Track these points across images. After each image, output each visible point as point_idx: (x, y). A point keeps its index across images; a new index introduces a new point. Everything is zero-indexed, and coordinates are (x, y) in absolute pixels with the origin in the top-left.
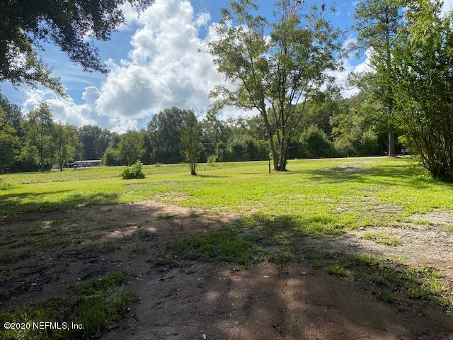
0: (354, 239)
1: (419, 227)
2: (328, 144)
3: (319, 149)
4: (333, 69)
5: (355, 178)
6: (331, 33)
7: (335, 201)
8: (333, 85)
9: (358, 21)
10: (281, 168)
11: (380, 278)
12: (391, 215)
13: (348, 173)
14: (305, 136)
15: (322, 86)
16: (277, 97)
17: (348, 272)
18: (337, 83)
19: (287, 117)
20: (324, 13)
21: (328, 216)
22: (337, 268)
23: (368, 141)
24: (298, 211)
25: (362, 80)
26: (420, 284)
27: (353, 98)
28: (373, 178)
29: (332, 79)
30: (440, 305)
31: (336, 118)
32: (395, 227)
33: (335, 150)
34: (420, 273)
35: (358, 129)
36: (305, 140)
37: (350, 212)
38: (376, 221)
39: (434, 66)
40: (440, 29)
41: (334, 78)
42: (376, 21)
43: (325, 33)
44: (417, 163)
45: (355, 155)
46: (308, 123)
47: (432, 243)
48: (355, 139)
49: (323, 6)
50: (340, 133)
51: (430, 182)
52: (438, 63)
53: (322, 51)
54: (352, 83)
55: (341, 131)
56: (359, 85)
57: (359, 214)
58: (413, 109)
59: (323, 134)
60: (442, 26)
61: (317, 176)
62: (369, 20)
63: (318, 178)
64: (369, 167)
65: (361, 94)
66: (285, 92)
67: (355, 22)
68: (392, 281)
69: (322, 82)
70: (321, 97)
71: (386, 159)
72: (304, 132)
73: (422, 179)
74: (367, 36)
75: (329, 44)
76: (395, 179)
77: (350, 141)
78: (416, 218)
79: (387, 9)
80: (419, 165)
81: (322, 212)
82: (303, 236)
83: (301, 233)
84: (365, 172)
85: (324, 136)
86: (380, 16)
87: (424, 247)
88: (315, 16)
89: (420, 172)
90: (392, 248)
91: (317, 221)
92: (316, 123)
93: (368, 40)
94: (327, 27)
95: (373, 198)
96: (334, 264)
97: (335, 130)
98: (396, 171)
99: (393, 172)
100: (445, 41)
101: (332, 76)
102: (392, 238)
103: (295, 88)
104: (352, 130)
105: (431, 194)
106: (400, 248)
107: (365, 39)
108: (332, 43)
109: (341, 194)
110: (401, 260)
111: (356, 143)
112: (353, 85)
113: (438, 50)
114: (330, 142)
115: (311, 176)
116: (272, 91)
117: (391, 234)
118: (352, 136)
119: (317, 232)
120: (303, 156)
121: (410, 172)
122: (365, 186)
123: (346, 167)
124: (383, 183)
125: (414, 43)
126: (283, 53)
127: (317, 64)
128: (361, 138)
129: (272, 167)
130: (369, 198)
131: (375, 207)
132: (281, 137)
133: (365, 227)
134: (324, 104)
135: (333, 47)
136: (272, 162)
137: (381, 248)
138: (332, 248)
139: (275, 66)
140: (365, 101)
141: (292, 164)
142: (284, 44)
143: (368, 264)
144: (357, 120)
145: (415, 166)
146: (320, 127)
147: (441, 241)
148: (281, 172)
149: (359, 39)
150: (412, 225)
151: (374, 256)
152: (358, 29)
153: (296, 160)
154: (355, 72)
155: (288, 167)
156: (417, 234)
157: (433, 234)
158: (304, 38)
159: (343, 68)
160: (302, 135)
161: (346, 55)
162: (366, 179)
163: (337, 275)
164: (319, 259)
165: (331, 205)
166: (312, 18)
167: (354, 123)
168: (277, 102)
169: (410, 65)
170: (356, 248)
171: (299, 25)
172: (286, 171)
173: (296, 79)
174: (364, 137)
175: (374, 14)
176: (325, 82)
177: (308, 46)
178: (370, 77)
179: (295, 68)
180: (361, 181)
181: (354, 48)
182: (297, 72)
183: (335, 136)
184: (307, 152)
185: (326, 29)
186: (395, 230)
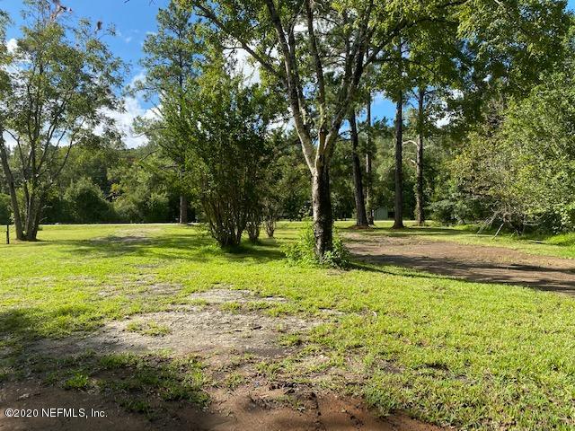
0: (113, 333)
1: (194, 309)
2: (105, 205)
3: (92, 211)
4: (112, 107)
5: (133, 250)
6: (110, 61)
7: (98, 282)
8: (112, 129)
9: (147, 55)
10: (28, 236)
11: (133, 382)
12: (166, 296)
13: (127, 244)
14: (72, 192)
15: (97, 127)
16: (25, 132)
17: (94, 382)
18: (118, 128)
19: (41, 163)
20: (100, 33)
21: (82, 305)
22: (79, 378)
23: (157, 203)
24: (39, 302)
25: (151, 129)
26: (180, 381)
27: (141, 149)
28: (156, 250)
29: (111, 122)
30: (197, 402)
31: (117, 171)
32: (168, 311)
33: (114, 213)
34: (184, 366)
35: (146, 188)
36: (73, 197)
37: (117, 297)
38: (146, 306)
39: (223, 126)
40: (230, 88)
41: (113, 120)
42: (168, 62)
43: (102, 59)
44: (205, 232)
45: (140, 221)
46: (79, 173)
47: (205, 326)
48: (141, 201)
49: (99, 24)
50: (122, 192)
51: (216, 254)
52: (228, 124)
53: (97, 82)
54: (138, 130)
55: (124, 189)
56: (147, 134)
57: (127, 298)
58: (202, 170)
59: (99, 191)
60: (231, 84)
61: (83, 248)
62: (160, 58)
63: (82, 250)
64: (155, 236)
65: (151, 145)
66: (38, 127)
67: (144, 56)
68: (148, 383)
69: (98, 122)
70: (94, 143)
71: (175, 227)
72: (72, 187)
73: (209, 251)
74: (158, 78)
75: (107, 75)
76: (181, 251)
77: (135, 202)
78: (192, 298)
79: (180, 51)
80: (208, 234)
81: (75, 300)
82: (37, 338)
83: (35, 334)
84: (148, 242)
85: (100, 194)
86: (174, 56)
87: (194, 333)
88: (88, 34)
89: (210, 242)
90: (158, 340)
91: (64, 313)
92: (90, 175)
93: (159, 82)
94: (104, 52)
95: (150, 276)
96: (74, 374)
97: (114, 186)
98: (185, 241)
99: (181, 243)
100: (234, 101)
101: (111, 118)
102: (160, 326)
103: (55, 123)
104: (138, 188)
105: (215, 268)
106: (168, 338)
107: (155, 80)
108: (111, 74)
109: (109, 272)
110: (166, 353)
111: (142, 206)
112: (139, 132)
113: (228, 110)
114: (108, 202)
115: (74, 248)
116: (17, 123)
117: (162, 321)
118: (137, 196)
119: (61, 330)
120: (68, 220)
121: (198, 242)
122: (144, 260)
123: (125, 236)
124: (166, 257)
125: (203, 97)
126: (37, 71)
127: (90, 98)
128: (148, 200)
129: (13, 235)
130: (144, 276)
131: (149, 288)
132: (30, 191)
133: (130, 315)
134: (99, 152)
135: (112, 80)
136: (13, 228)
137: (146, 340)
138: (79, 350)
139: (23, 86)
140: (154, 154)
141: (47, 232)
142: (39, 58)
143: (123, 366)
144: (143, 177)
145: (203, 235)
146: (95, 181)
147: (214, 322)
148: (27, 242)
149: (148, 79)
150: (187, 307)
151: (133, 353)
152: (147, 66)
153: (57, 225)
154: (143, 118)
155: (39, 235)
156: (190, 317)
157: (207, 315)
158: (70, 58)
159: (124, 109)
160: (68, 190)
161: (132, 95)
162: (147, 251)
163: (76, 388)
164: (55, 370)
165: (93, 288)
166: (83, 35)
167: (140, 180)
168: (25, 140)
169: (200, 120)
170: (113, 345)
171: (63, 39)
172: (37, 240)
173: (57, 112)
174: (152, 198)
175: (166, 52)
176: (102, 124)
177: (77, 70)
178: (159, 126)
179: (57, 96)
180: (141, 253)
181: (141, 87)
182: (60, 102)
183: (115, 195)
184: (74, 214)
185: (102, 54)
186: (167, 315)
